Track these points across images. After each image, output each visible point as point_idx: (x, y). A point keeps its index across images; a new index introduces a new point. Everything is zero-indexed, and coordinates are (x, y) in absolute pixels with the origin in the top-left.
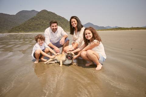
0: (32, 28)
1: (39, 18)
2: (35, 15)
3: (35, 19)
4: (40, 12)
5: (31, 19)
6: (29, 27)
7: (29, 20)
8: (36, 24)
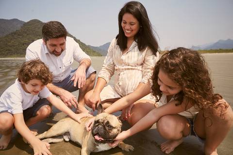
0: (13, 50)
1: (26, 33)
2: (19, 27)
3: (19, 35)
4: (28, 23)
5: (12, 33)
6: (8, 48)
7: (7, 36)
8: (21, 43)
